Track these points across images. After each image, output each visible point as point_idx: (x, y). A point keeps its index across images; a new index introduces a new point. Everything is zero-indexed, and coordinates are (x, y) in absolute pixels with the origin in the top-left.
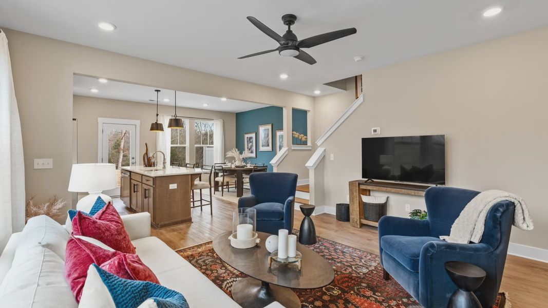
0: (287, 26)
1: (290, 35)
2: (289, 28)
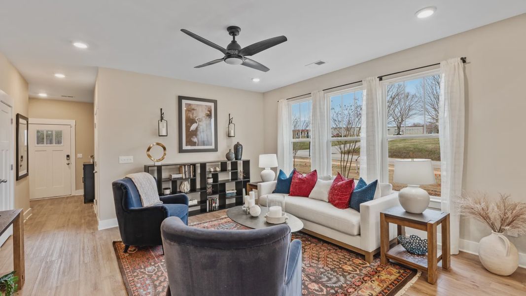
1: (234, 45)
2: (234, 38)
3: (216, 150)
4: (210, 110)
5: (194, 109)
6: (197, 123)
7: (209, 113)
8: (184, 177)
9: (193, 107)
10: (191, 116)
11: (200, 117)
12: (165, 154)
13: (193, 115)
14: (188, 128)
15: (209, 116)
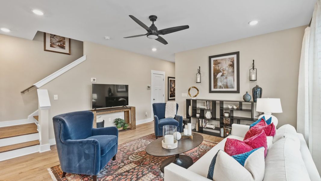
0: (152, 22)
1: (153, 27)
3: (238, 91)
4: (232, 61)
5: (219, 63)
6: (221, 72)
7: (231, 63)
8: (206, 109)
9: (219, 61)
10: (217, 68)
11: (224, 68)
12: (198, 93)
13: (218, 67)
14: (215, 76)
15: (232, 65)
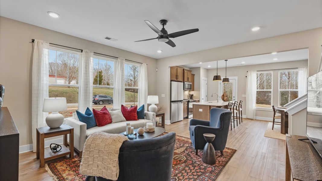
1: (164, 31)
2: (163, 27)
